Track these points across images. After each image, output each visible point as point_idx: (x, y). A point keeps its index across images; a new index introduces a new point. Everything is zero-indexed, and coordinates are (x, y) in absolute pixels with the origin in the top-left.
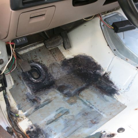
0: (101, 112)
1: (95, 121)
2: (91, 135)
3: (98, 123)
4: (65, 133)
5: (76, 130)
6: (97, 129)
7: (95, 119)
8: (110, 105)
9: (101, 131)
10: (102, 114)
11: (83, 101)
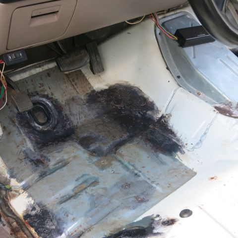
0: (153, 182)
1: (142, 197)
2: (135, 221)
3: (148, 200)
4: (90, 219)
5: (109, 213)
6: (145, 211)
7: (142, 194)
8: (169, 170)
9: (153, 215)
10: (154, 185)
11: (122, 163)
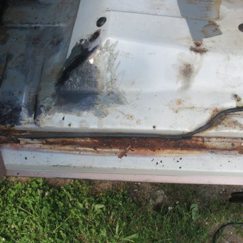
0: (54, 24)
1: (56, 40)
2: (68, 57)
3: (62, 39)
4: (32, 83)
5: (42, 69)
6: (68, 47)
7: (54, 37)
8: (58, 7)
9: (77, 43)
10: (57, 25)
